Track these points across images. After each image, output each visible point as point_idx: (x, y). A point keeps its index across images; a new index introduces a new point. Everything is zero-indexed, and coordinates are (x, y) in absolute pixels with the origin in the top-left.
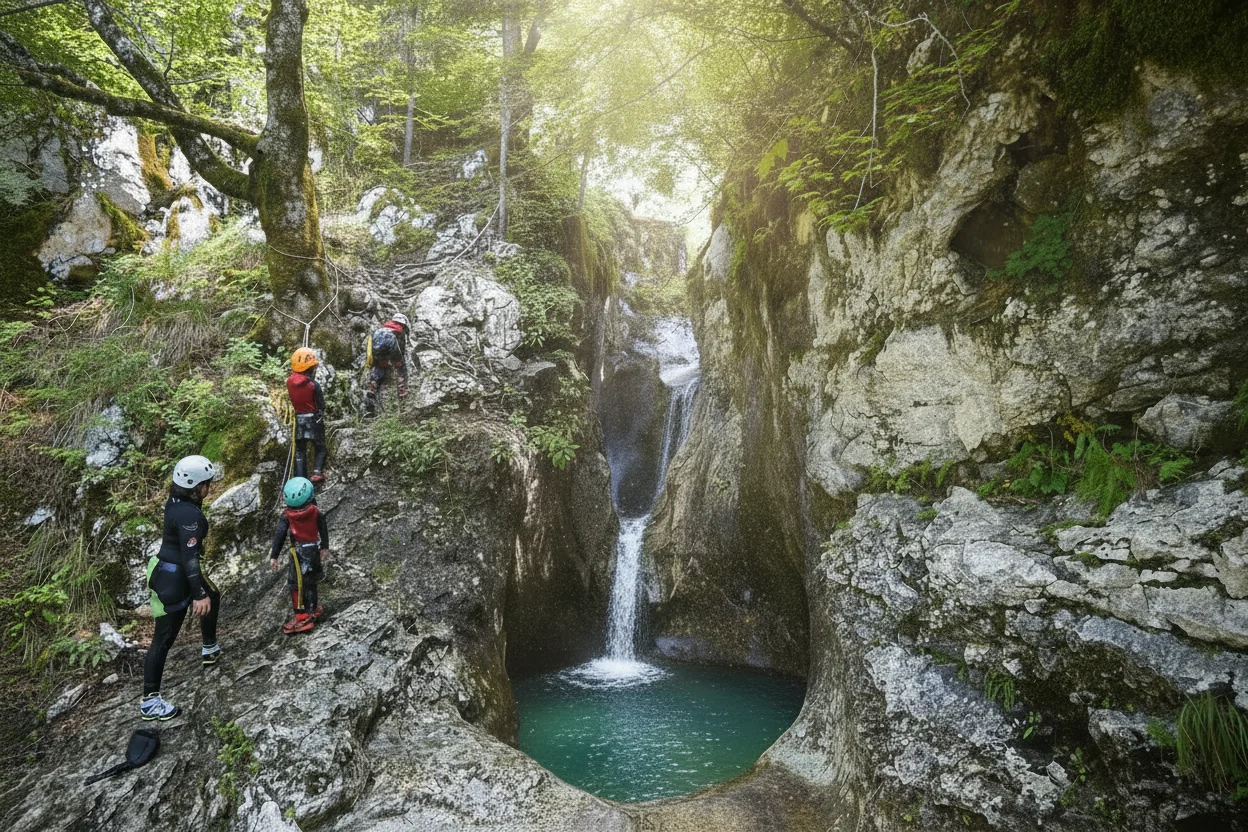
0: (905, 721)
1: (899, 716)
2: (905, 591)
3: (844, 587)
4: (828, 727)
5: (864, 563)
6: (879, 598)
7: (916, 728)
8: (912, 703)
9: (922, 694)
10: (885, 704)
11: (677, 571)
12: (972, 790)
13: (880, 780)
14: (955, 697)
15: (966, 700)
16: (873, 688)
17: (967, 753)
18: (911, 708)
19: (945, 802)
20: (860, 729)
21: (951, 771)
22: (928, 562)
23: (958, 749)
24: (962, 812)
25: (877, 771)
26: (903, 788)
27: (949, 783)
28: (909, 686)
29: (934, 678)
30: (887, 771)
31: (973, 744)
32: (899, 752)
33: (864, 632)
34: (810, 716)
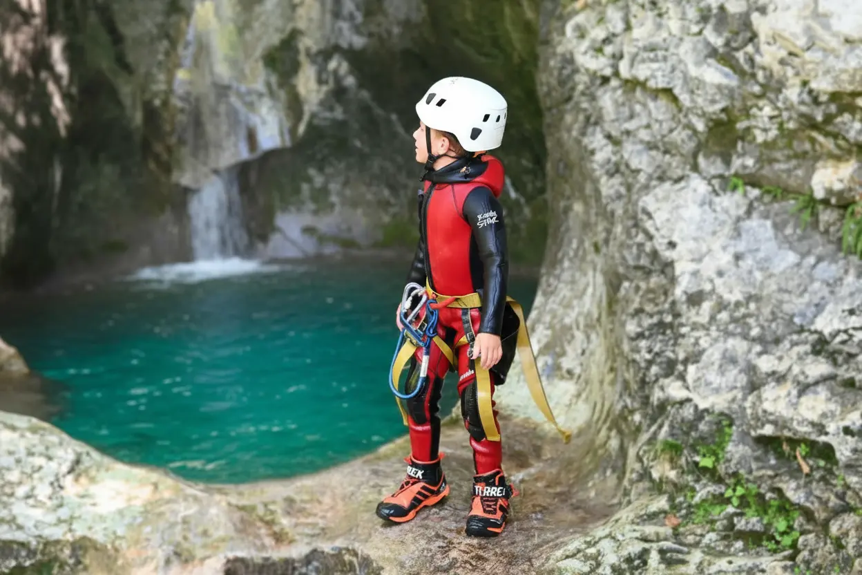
0: (707, 306)
1: (695, 299)
2: (714, 75)
3: (605, 80)
4: (579, 335)
5: (643, 31)
6: (668, 92)
7: (724, 316)
8: (720, 274)
9: (738, 257)
10: (673, 280)
11: (308, 84)
12: (815, 406)
13: (662, 407)
14: (792, 257)
15: (811, 260)
16: (655, 254)
17: (808, 348)
18: (718, 282)
19: (768, 430)
20: (632, 327)
21: (780, 378)
22: (755, 17)
23: (794, 344)
24: (794, 442)
25: (657, 395)
26: (700, 415)
27: (775, 400)
28: (716, 246)
29: (760, 227)
30: (675, 390)
31: (820, 333)
32: (694, 357)
33: (641, 161)
34: (547, 318)
